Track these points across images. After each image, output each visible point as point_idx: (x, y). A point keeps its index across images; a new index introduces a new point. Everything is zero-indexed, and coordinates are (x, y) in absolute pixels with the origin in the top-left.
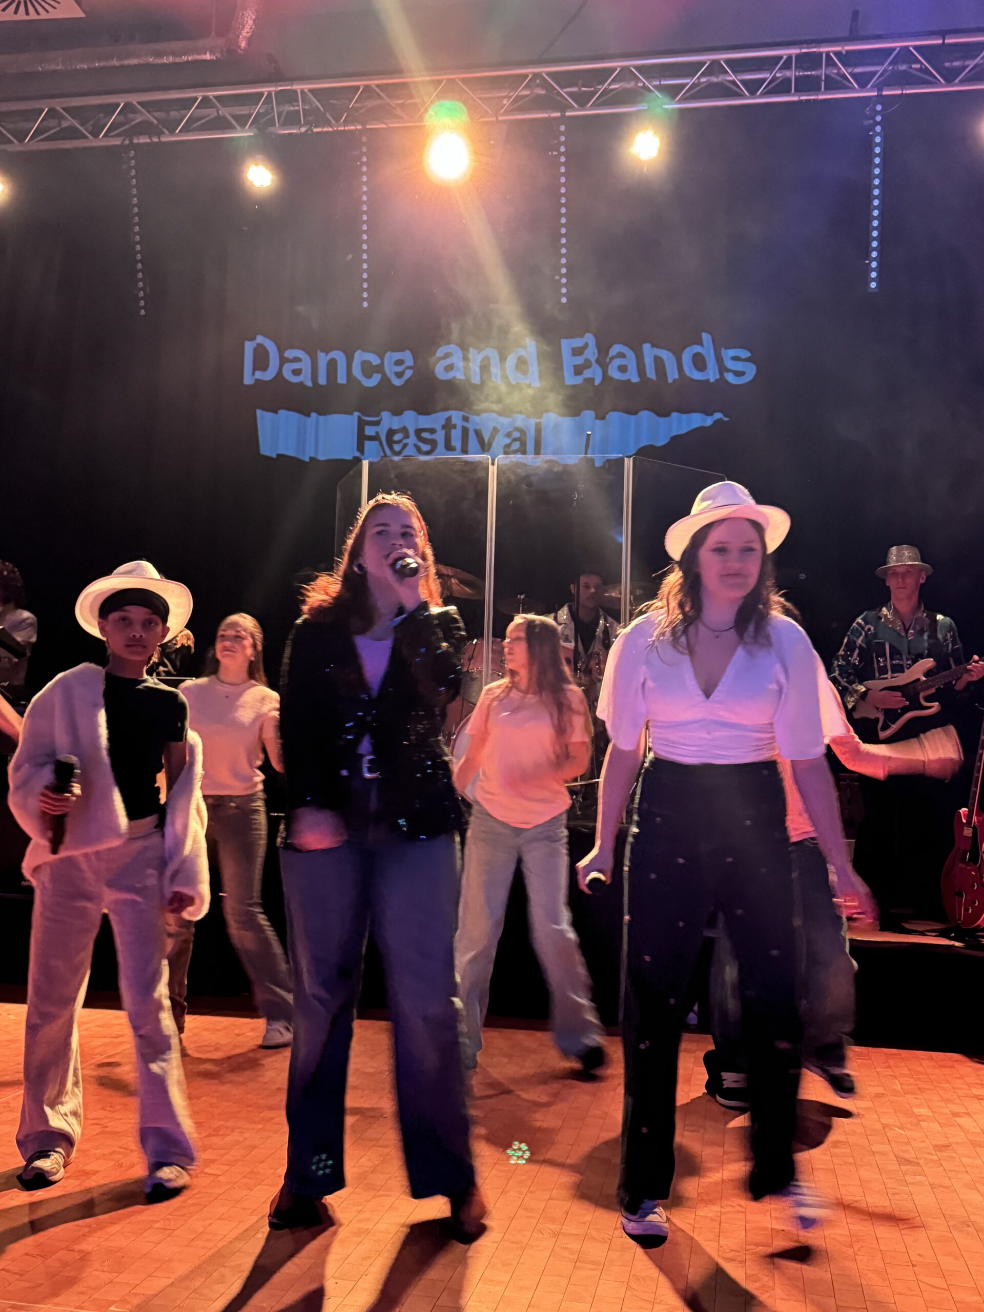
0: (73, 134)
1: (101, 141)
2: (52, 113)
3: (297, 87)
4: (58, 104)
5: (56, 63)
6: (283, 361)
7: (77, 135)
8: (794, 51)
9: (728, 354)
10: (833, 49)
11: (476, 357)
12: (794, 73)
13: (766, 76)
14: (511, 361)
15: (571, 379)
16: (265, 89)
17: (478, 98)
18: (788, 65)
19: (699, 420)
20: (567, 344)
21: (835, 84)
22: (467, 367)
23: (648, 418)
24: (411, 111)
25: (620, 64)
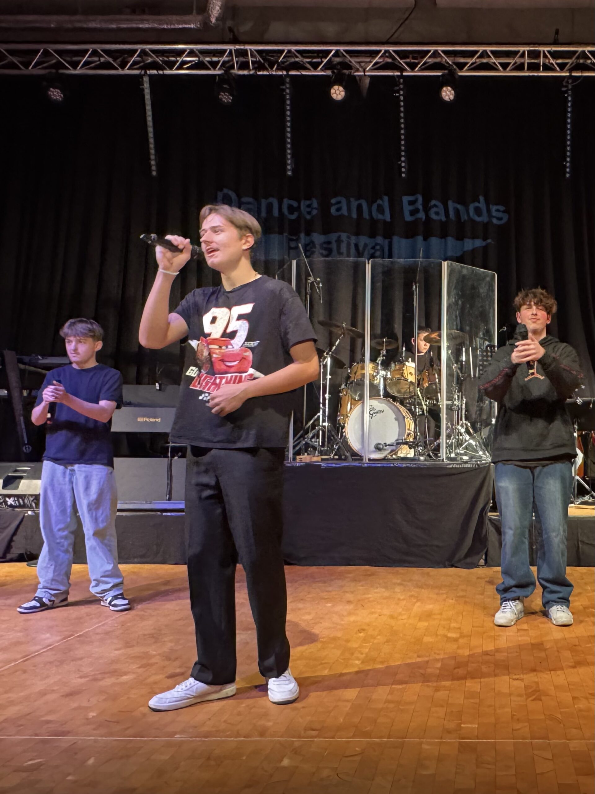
0: (108, 66)
1: (126, 71)
2: (95, 54)
3: (247, 47)
4: (98, 48)
6: (240, 203)
7: (111, 67)
8: (526, 48)
9: (494, 208)
10: (546, 49)
11: (354, 204)
12: (526, 60)
13: (511, 61)
14: (374, 207)
15: (408, 218)
16: (228, 47)
17: (353, 61)
18: (523, 55)
19: (479, 243)
20: (406, 199)
21: (547, 68)
22: (349, 209)
23: (450, 241)
24: (315, 66)
25: (432, 48)
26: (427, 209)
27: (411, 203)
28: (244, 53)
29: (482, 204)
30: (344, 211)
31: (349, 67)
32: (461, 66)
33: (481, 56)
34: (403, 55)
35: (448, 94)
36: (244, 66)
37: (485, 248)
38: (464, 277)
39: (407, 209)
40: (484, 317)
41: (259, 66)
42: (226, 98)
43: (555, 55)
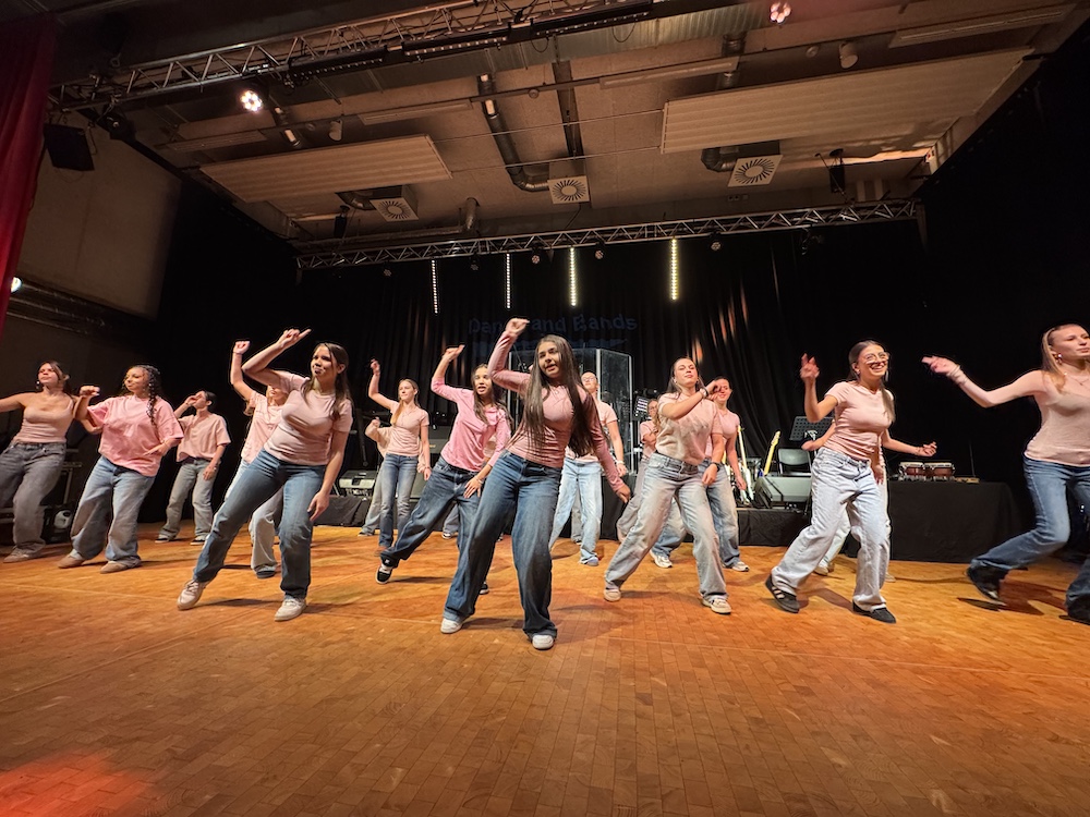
0: (414, 256)
1: (423, 258)
2: (408, 250)
3: (487, 239)
4: (410, 247)
5: (409, 235)
6: (481, 326)
7: (415, 256)
8: (646, 225)
9: (628, 320)
10: (658, 224)
11: (545, 323)
12: (646, 232)
13: (637, 233)
14: (557, 324)
15: (576, 329)
16: (476, 240)
17: (545, 241)
18: (644, 229)
19: (619, 341)
20: (575, 318)
21: (659, 235)
22: (542, 326)
23: (602, 341)
24: (523, 246)
25: (590, 230)
26: (587, 323)
27: (577, 321)
28: (483, 243)
29: (621, 319)
30: (539, 328)
31: (542, 245)
32: (607, 239)
33: (619, 232)
34: (573, 235)
35: (599, 255)
36: (485, 250)
37: (623, 344)
38: (610, 359)
39: (576, 324)
40: (624, 383)
41: (493, 249)
42: (475, 268)
43: (664, 227)
